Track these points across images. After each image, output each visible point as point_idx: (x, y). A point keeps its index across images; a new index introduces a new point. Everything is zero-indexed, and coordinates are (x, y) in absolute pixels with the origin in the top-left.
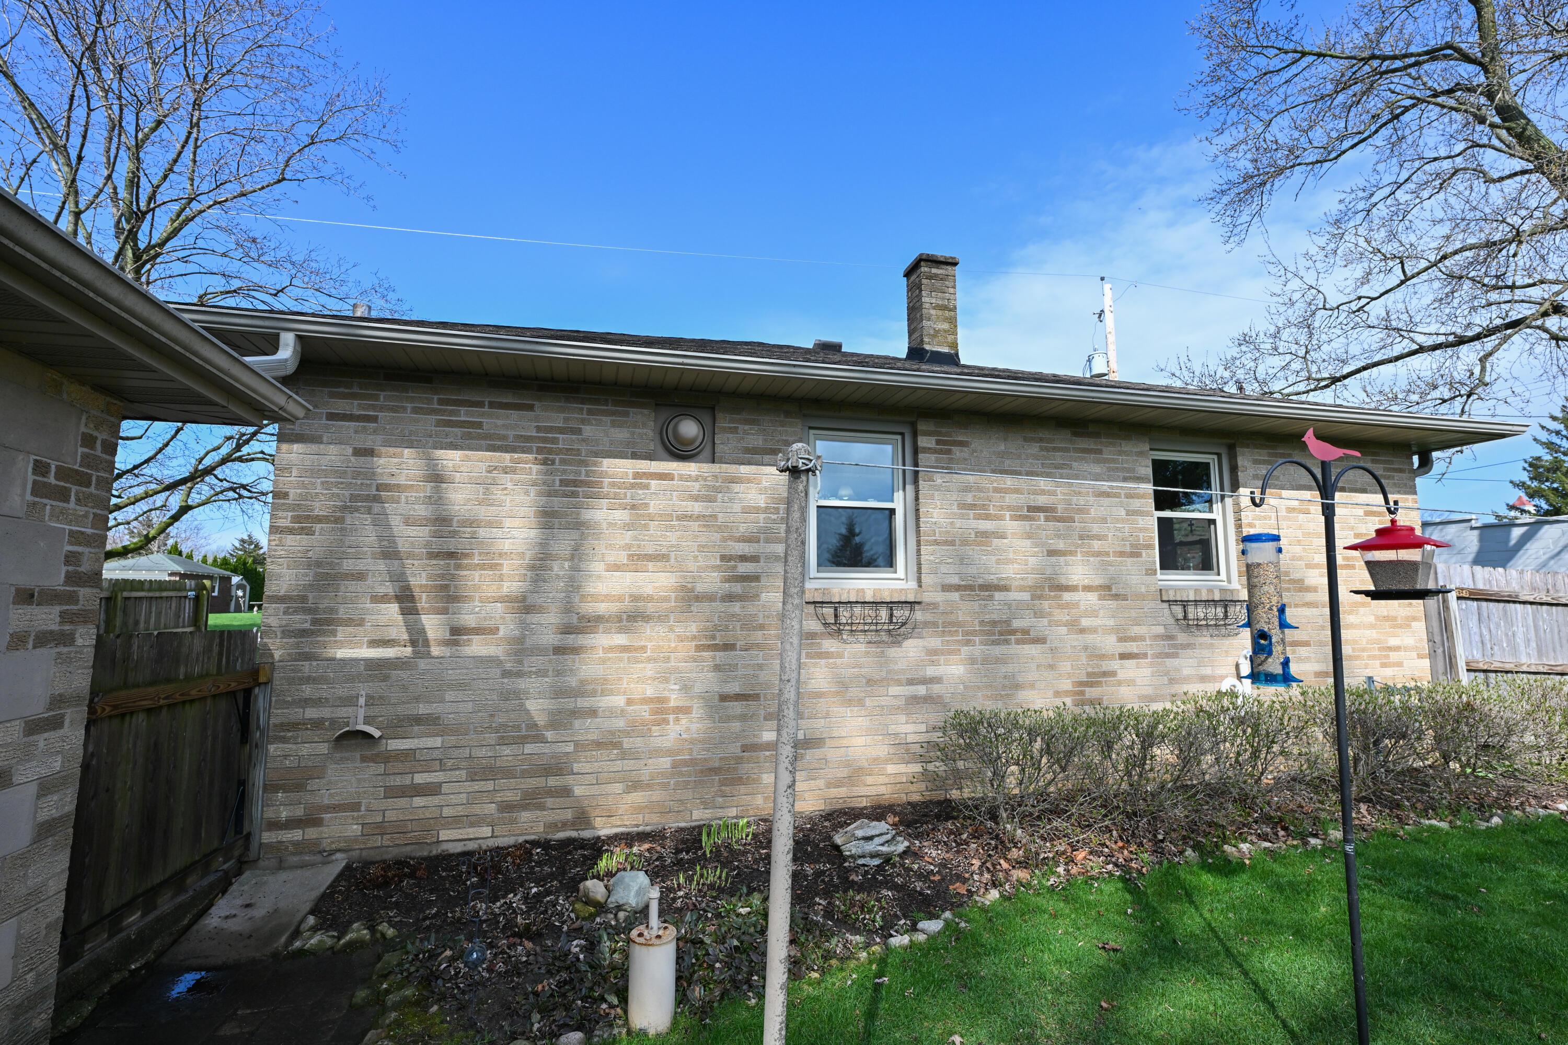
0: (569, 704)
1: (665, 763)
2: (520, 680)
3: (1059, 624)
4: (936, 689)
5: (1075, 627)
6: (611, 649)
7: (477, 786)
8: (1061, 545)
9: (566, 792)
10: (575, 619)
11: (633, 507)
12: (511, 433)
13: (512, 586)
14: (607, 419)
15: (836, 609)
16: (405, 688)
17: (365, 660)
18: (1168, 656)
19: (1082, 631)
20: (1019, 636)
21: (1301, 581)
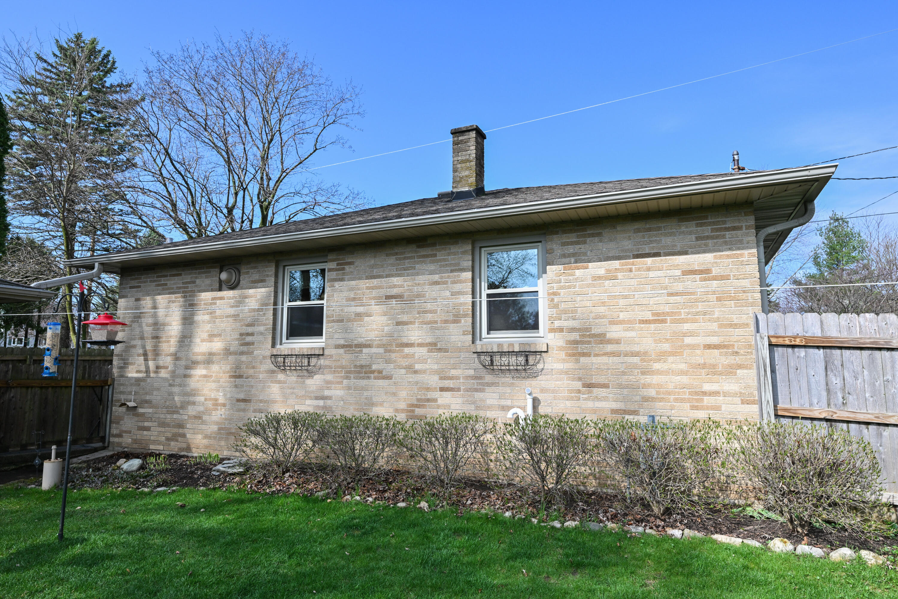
0: (186, 399)
1: (215, 428)
2: (173, 388)
3: (400, 367)
4: (329, 402)
5: (411, 369)
6: (201, 376)
7: (160, 429)
8: (405, 318)
9: (184, 436)
10: (189, 363)
11: (211, 313)
12: (175, 286)
13: (172, 350)
14: (204, 275)
15: (284, 359)
16: (143, 389)
17: (135, 378)
18: (476, 390)
19: (416, 372)
20: (376, 374)
21: (603, 335)
